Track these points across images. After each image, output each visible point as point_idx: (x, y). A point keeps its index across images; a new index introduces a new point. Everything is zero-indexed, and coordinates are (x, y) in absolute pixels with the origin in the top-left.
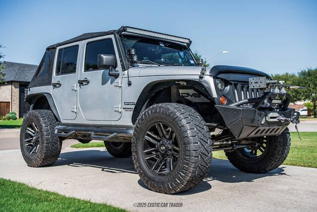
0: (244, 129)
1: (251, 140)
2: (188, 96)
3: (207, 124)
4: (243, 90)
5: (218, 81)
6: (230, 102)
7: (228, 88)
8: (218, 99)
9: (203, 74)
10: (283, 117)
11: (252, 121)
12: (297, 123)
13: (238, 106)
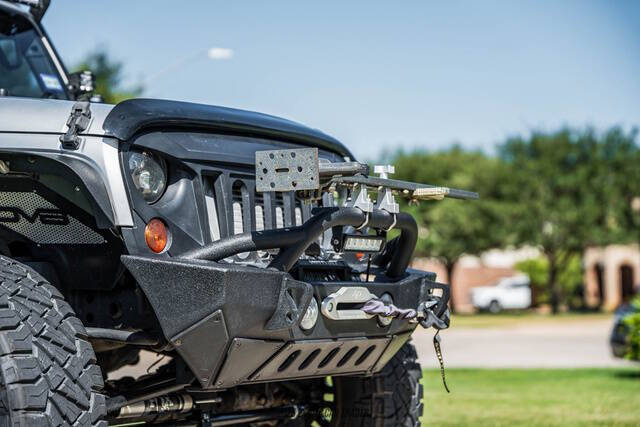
0: (234, 348)
1: (276, 396)
2: (16, 220)
3: (90, 331)
4: (240, 200)
5: (136, 161)
6: (184, 243)
7: (180, 189)
8: (137, 232)
9: (79, 130)
10: (386, 303)
11: (267, 321)
12: (439, 329)
13: (217, 258)
